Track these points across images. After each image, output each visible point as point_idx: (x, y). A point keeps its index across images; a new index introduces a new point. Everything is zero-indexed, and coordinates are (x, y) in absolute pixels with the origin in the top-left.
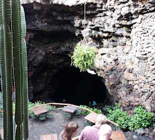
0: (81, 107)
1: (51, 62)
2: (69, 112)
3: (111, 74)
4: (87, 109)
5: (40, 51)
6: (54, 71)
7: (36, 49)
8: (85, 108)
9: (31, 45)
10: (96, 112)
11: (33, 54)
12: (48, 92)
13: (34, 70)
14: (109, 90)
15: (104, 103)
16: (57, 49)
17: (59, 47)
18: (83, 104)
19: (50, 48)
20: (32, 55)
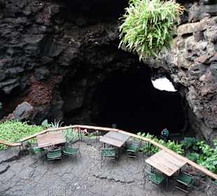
0: (139, 136)
1: (92, 61)
2: (113, 146)
3: (204, 72)
4: (153, 142)
5: (73, 40)
6: (99, 77)
7: (65, 36)
8: (148, 139)
9: (57, 27)
10: (172, 148)
11: (60, 45)
12: (90, 112)
13: (64, 74)
14: (195, 108)
15: (181, 133)
16: (101, 35)
17: (105, 31)
18: (144, 130)
19: (90, 35)
20: (58, 47)
